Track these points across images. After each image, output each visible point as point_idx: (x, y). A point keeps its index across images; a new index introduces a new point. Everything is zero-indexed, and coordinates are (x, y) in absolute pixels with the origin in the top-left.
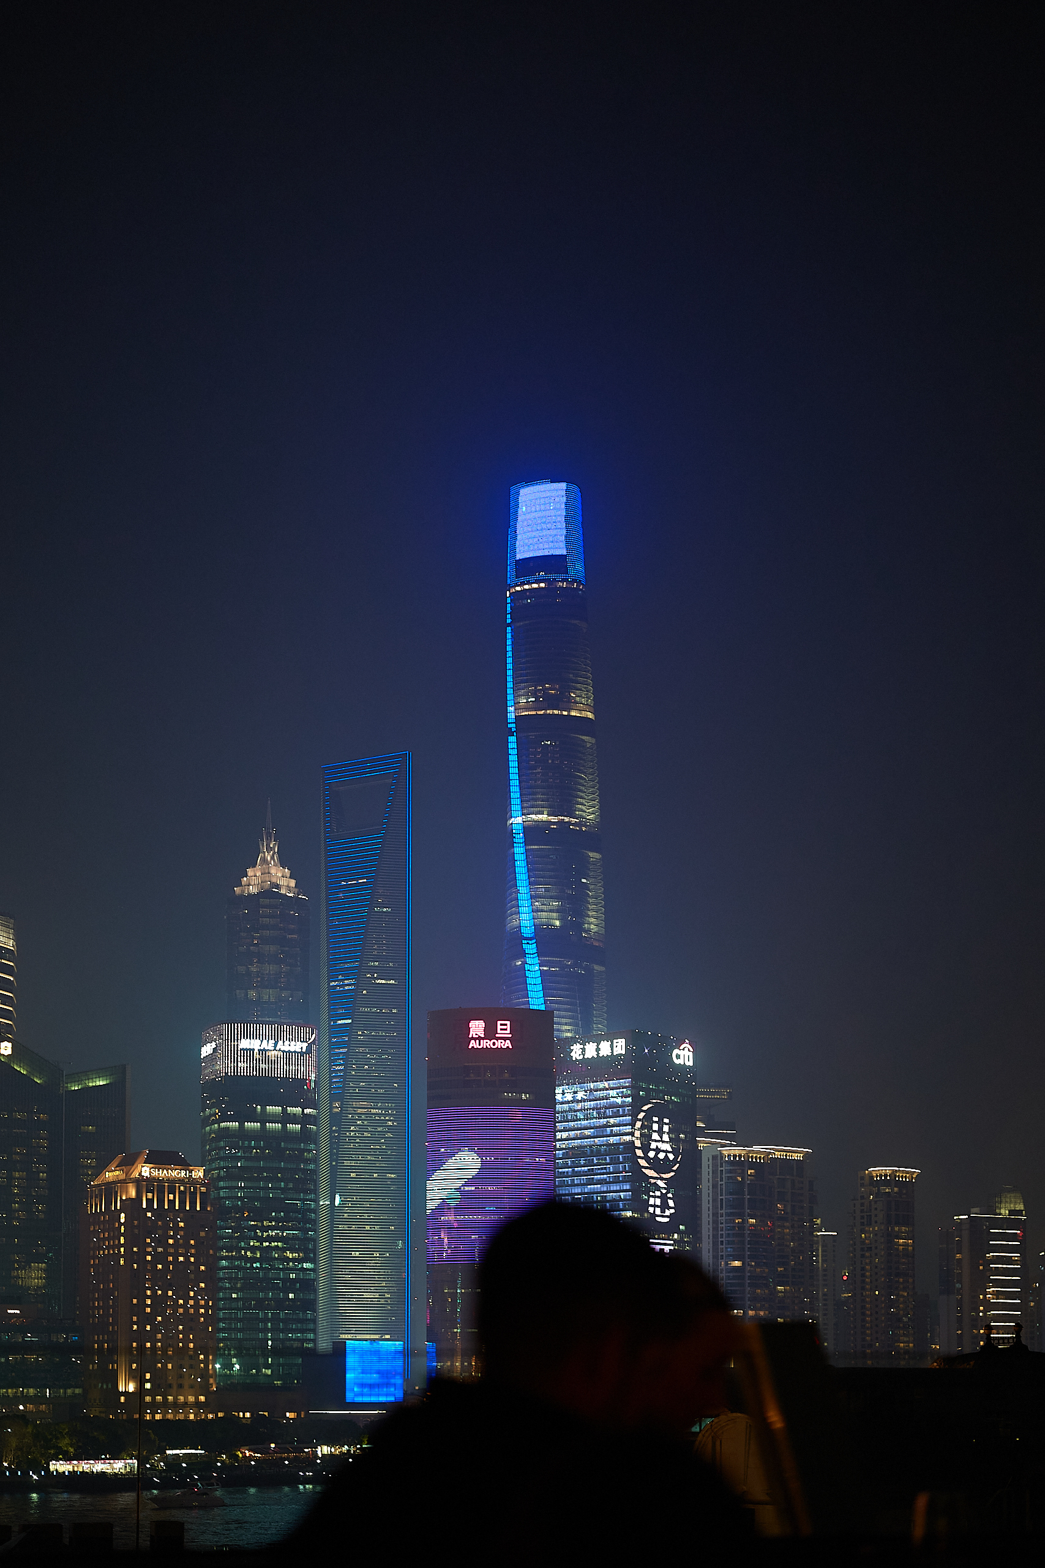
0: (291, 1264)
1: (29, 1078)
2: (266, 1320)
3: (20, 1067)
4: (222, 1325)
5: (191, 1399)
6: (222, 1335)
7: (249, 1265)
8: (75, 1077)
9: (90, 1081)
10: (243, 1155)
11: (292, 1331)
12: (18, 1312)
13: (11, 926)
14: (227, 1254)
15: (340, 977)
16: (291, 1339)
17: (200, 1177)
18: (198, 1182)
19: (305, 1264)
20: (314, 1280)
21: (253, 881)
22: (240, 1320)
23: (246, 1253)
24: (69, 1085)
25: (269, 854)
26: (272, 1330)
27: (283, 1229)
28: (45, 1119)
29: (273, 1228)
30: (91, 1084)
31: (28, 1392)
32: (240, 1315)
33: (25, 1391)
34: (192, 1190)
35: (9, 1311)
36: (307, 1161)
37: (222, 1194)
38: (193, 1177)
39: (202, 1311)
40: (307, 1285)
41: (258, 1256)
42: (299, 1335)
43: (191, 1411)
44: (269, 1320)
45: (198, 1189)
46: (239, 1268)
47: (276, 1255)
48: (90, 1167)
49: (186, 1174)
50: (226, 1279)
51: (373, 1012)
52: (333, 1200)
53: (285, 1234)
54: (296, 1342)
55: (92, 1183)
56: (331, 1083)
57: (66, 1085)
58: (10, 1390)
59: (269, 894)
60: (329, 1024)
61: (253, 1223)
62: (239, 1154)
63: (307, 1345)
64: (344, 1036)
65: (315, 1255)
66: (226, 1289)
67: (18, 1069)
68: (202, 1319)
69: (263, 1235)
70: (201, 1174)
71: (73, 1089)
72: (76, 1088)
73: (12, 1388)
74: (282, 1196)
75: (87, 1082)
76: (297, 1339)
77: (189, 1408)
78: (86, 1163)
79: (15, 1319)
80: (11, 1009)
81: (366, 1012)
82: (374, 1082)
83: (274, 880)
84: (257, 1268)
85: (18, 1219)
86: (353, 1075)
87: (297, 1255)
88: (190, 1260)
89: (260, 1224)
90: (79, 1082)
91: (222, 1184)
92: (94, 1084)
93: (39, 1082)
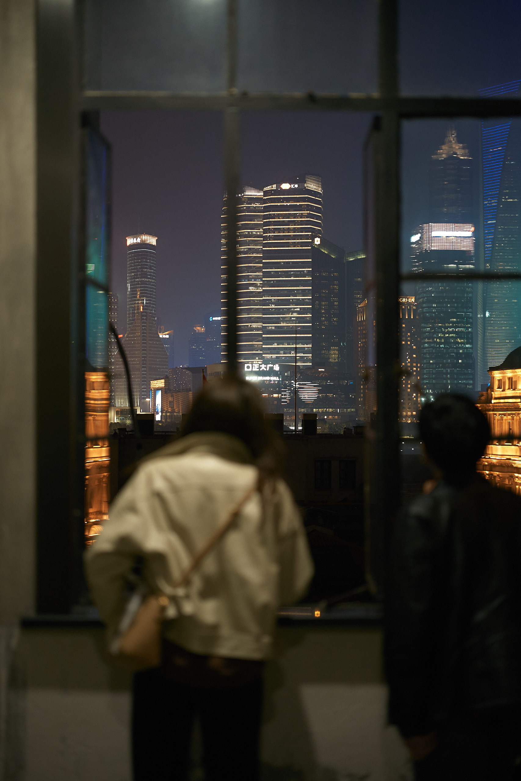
0: (460, 345)
1: (329, 255)
2: (447, 373)
3: (324, 250)
4: (425, 376)
5: (409, 413)
6: (425, 381)
7: (438, 346)
8: (352, 254)
9: (359, 256)
10: (435, 290)
11: (461, 379)
12: (324, 370)
13: (320, 181)
14: (428, 341)
15: (489, 199)
16: (461, 383)
17: (412, 301)
18: (412, 304)
19: (467, 345)
20: (472, 353)
21: (443, 153)
22: (433, 374)
23: (436, 340)
24: (348, 258)
25: (452, 137)
26: (450, 379)
27: (456, 327)
28: (337, 275)
29: (450, 327)
31: (329, 410)
32: (434, 371)
33: (327, 410)
34: (409, 308)
35: (319, 370)
36: (468, 293)
37: (424, 310)
38: (409, 301)
39: (415, 369)
40: (468, 355)
41: (443, 341)
42: (464, 381)
43: (409, 419)
44: (448, 374)
45: (412, 308)
46: (433, 347)
47: (452, 341)
48: (359, 299)
49: (405, 300)
50: (427, 353)
51: (506, 216)
52: (485, 314)
53: (457, 330)
54: (463, 385)
55: (359, 306)
56: (485, 254)
57: (347, 258)
58: (320, 410)
59: (452, 159)
60: (484, 223)
61: (440, 325)
62: (433, 290)
63: (469, 387)
64: (491, 229)
65: (472, 340)
66: (427, 358)
67: (323, 251)
68: (415, 373)
69: (445, 330)
70: (413, 300)
71: (350, 260)
72: (352, 260)
73: (321, 409)
74: (456, 311)
75: (357, 256)
76: (464, 384)
77: (408, 418)
78: (357, 297)
79: (322, 374)
80: (320, 222)
81: (502, 217)
82: (507, 252)
83: (454, 150)
84: (442, 347)
85: (324, 325)
86: (497, 249)
87: (463, 340)
88: (408, 343)
89: (444, 325)
90: (353, 256)
91: (424, 305)
92: (361, 257)
93: (333, 257)
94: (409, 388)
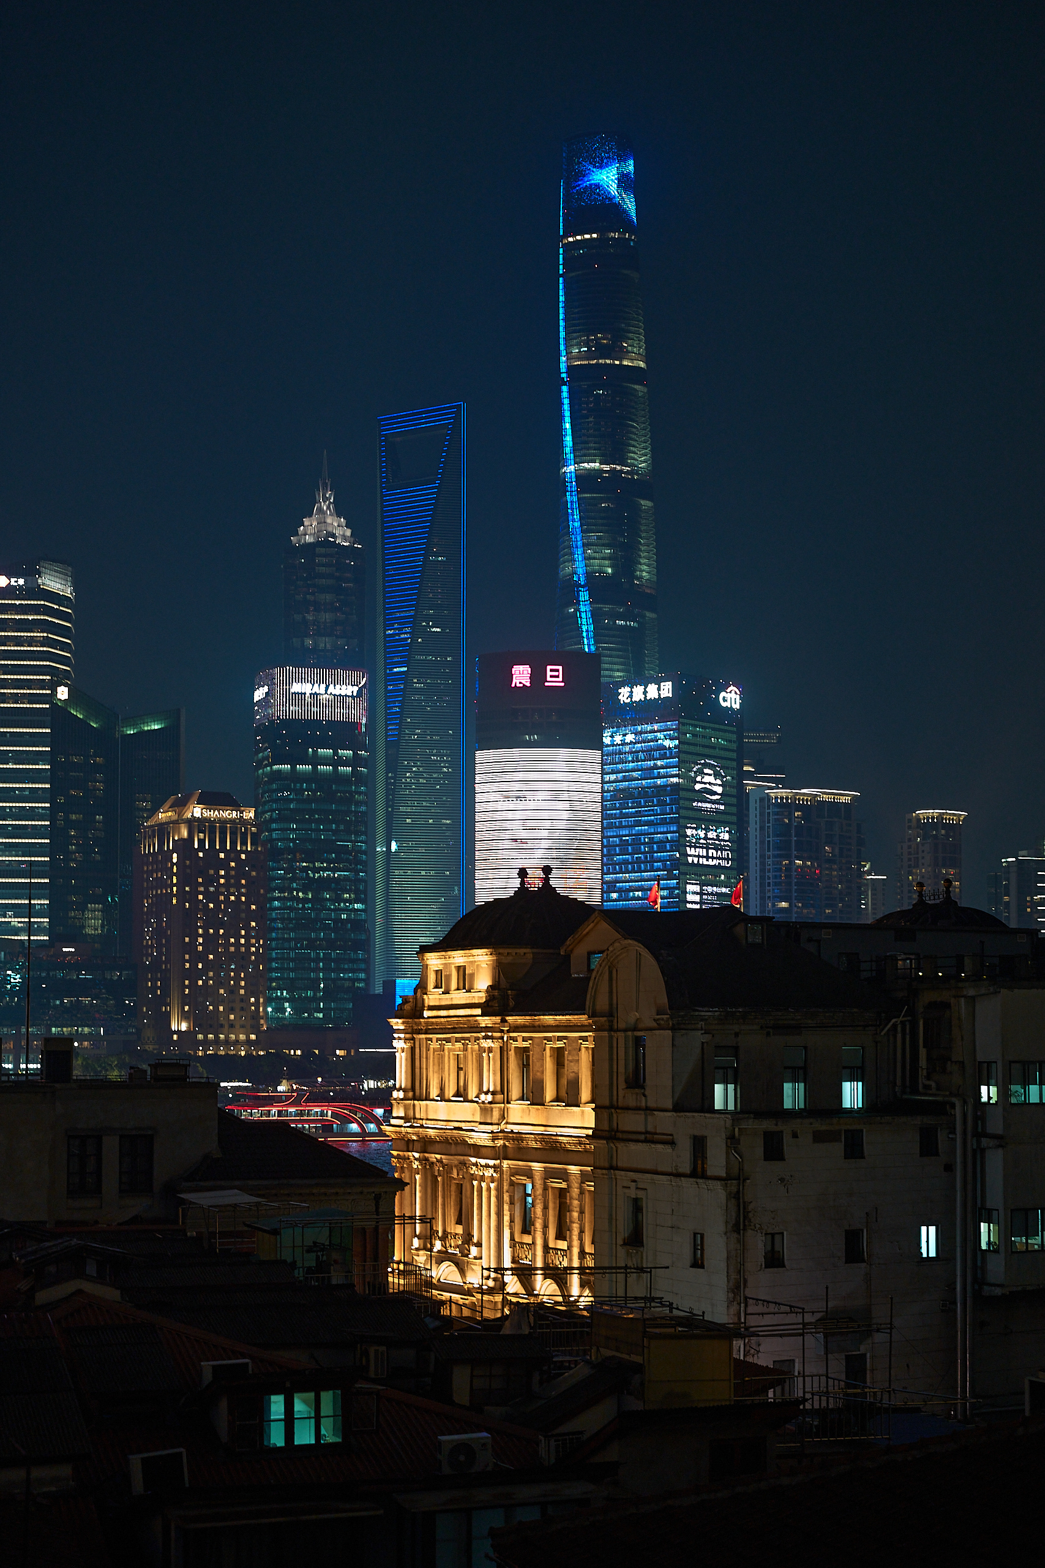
0: (342, 904)
1: (86, 722)
2: (317, 960)
3: (77, 711)
4: (274, 965)
5: (242, 1037)
6: (274, 975)
7: (300, 906)
8: (132, 721)
9: (146, 725)
10: (295, 797)
11: (344, 971)
12: (73, 950)
13: (70, 574)
14: (279, 895)
15: (396, 626)
16: (343, 979)
17: (251, 817)
18: (249, 822)
19: (356, 905)
20: (365, 921)
21: (309, 530)
22: (292, 960)
23: (297, 894)
24: (125, 729)
25: (325, 503)
26: (323, 970)
27: (334, 870)
28: (101, 762)
29: (324, 869)
30: (146, 728)
31: (82, 1030)
32: (292, 955)
33: (80, 1029)
34: (243, 831)
35: (64, 950)
36: (358, 803)
37: (274, 836)
38: (244, 818)
39: (253, 949)
40: (359, 925)
41: (310, 896)
42: (350, 975)
43: (243, 1048)
44: (321, 960)
45: (249, 829)
46: (291, 908)
47: (328, 896)
48: (145, 809)
49: (237, 815)
50: (278, 919)
51: (428, 660)
52: (389, 847)
53: (336, 875)
54: (348, 982)
55: (145, 824)
56: (387, 730)
57: (122, 729)
58: (65, 1029)
59: (325, 544)
60: (385, 672)
61: (305, 864)
62: (291, 797)
63: (358, 985)
64: (399, 684)
65: (366, 895)
66: (278, 929)
67: (75, 714)
68: (253, 957)
69: (314, 876)
70: (252, 815)
71: (129, 732)
72: (132, 732)
73: (67, 1027)
74: (334, 838)
75: (142, 726)
76: (349, 979)
77: (240, 1046)
78: (140, 805)
79: (70, 958)
80: (69, 655)
81: (422, 660)
82: (429, 729)
83: (330, 529)
84: (309, 909)
85: (75, 860)
86: (411, 722)
87: (348, 895)
88: (240, 899)
89: (311, 865)
90: (134, 726)
91: (274, 826)
92: (149, 728)
93: (95, 726)
94: (242, 988)
